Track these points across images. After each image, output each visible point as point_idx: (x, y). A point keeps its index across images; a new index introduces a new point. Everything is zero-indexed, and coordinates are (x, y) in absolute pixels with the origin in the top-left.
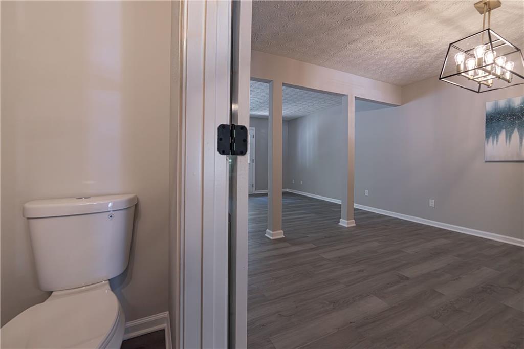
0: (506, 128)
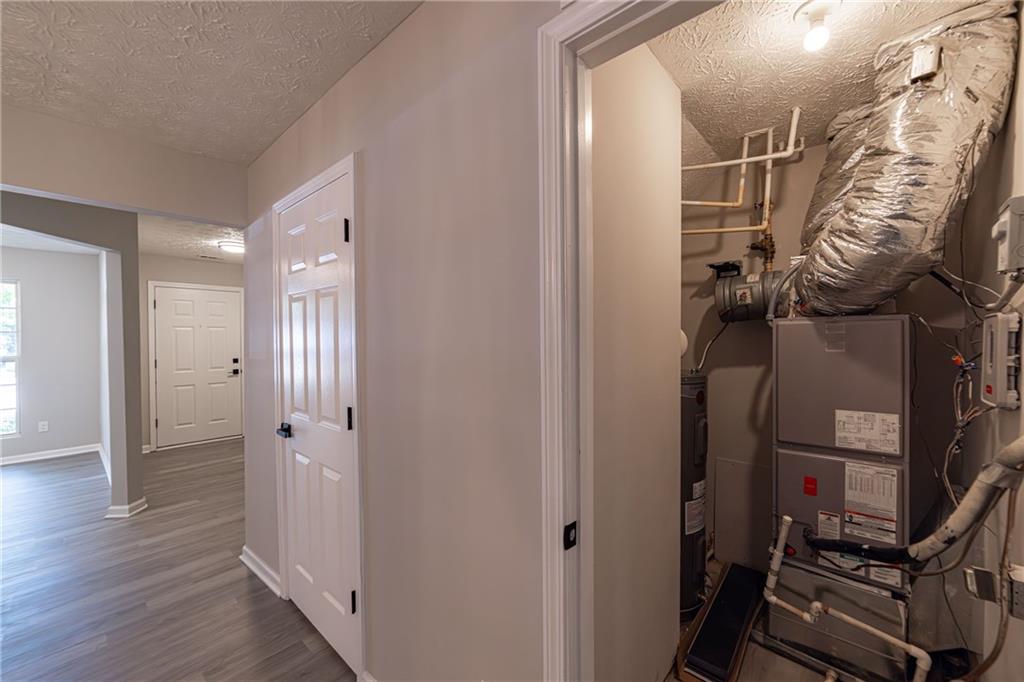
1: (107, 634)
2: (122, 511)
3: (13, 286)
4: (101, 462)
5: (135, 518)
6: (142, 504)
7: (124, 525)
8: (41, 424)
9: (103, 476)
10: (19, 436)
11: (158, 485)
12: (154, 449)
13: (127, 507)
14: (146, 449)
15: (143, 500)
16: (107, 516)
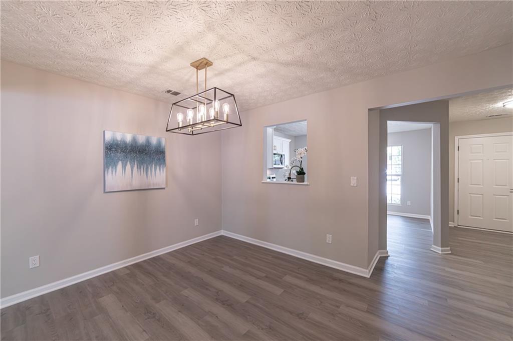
0: (121, 160)
1: (428, 301)
2: (438, 249)
3: (401, 147)
4: (430, 224)
5: (444, 255)
6: (448, 251)
7: (439, 256)
8: (408, 202)
9: (430, 231)
10: (401, 205)
11: (458, 244)
12: (456, 225)
13: (440, 249)
14: (451, 224)
15: (449, 248)
16: (431, 249)
